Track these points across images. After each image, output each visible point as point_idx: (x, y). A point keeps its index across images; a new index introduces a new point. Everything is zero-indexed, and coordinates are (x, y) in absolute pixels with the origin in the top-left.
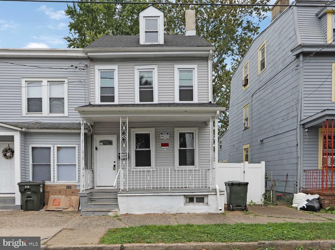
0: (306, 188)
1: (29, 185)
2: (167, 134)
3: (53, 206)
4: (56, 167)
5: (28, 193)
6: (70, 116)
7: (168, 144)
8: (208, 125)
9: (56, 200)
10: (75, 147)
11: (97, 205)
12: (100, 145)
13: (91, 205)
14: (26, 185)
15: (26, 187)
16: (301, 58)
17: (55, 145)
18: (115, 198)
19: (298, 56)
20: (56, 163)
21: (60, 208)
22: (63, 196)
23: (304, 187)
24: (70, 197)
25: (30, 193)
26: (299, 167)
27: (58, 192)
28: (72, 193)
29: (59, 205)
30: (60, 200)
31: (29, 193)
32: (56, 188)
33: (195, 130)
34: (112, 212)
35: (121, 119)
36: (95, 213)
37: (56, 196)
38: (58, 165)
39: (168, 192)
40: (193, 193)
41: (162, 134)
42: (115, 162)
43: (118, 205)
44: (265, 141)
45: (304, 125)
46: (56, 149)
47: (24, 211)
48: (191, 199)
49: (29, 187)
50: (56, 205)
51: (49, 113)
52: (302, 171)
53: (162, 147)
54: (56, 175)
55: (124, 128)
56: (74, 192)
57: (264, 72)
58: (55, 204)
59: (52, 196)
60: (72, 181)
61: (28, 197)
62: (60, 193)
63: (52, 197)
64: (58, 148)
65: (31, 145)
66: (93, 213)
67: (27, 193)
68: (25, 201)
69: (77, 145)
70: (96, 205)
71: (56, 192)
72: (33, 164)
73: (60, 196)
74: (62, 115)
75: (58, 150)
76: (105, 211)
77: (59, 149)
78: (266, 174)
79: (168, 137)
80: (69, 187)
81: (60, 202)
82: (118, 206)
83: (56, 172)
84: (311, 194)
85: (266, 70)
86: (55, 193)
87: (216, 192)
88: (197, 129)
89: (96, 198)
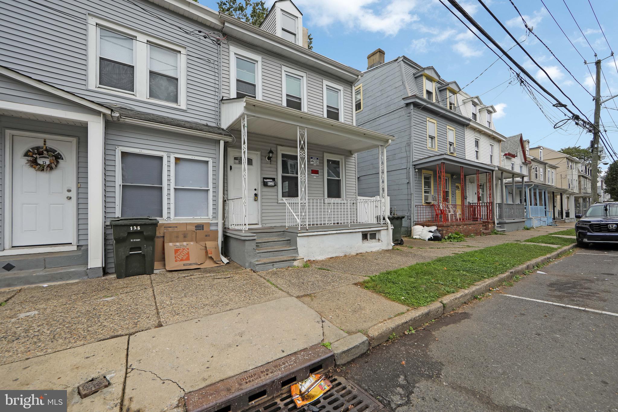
0: (418, 221)
1: (140, 225)
2: (317, 159)
3: (176, 261)
4: (172, 192)
5: (134, 240)
6: (189, 111)
7: (318, 171)
8: (352, 154)
9: (181, 251)
10: (207, 162)
11: (270, 252)
12: (235, 163)
13: (261, 253)
14: (133, 225)
15: (133, 228)
16: (412, 107)
17: (171, 154)
18: (284, 241)
19: (408, 105)
20: (173, 186)
21: (190, 264)
22: (192, 243)
23: (416, 220)
24: (203, 243)
25: (139, 240)
26: (413, 202)
27: (181, 236)
28: (206, 236)
29: (188, 259)
30: (188, 249)
31: (137, 240)
32: (176, 229)
33: (342, 159)
34: (298, 260)
35: (298, 129)
36: (276, 265)
37: (178, 244)
38: (175, 189)
39: (348, 228)
40: (370, 228)
41: (312, 158)
42: (255, 190)
43: (297, 249)
44: (362, 178)
45: (414, 165)
46: (173, 160)
47: (119, 277)
48: (365, 236)
49: (139, 228)
50: (182, 260)
51: (148, 98)
52: (414, 207)
53: (312, 175)
54: (172, 206)
55: (302, 142)
56: (209, 235)
57: (359, 113)
58: (181, 258)
59: (171, 244)
60: (202, 217)
61: (132, 249)
62: (185, 237)
63: (170, 246)
64: (177, 159)
65: (121, 148)
66: (273, 265)
67: (132, 240)
68: (124, 257)
69: (210, 159)
70: (268, 252)
71: (177, 237)
72: (123, 184)
73: (185, 243)
74: (174, 105)
75: (176, 163)
76: (289, 260)
77: (178, 162)
78: (391, 208)
79: (318, 163)
80: (200, 227)
81: (188, 254)
82: (297, 251)
83: (172, 201)
84: (426, 226)
85: (361, 113)
86: (176, 239)
87: (387, 226)
88: (343, 157)
89: (260, 241)
